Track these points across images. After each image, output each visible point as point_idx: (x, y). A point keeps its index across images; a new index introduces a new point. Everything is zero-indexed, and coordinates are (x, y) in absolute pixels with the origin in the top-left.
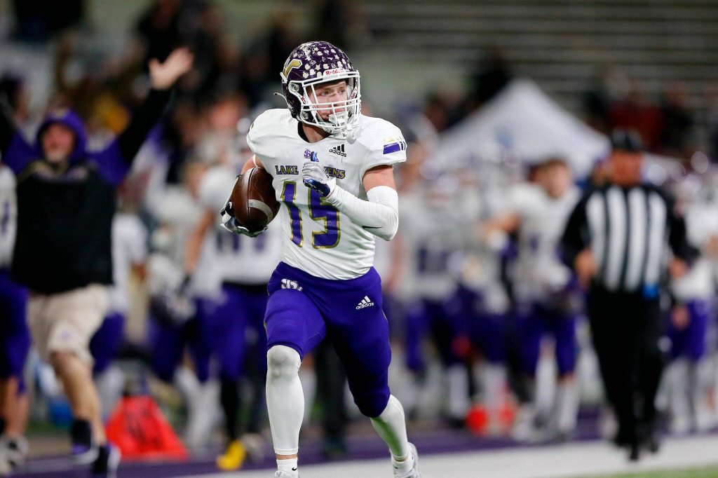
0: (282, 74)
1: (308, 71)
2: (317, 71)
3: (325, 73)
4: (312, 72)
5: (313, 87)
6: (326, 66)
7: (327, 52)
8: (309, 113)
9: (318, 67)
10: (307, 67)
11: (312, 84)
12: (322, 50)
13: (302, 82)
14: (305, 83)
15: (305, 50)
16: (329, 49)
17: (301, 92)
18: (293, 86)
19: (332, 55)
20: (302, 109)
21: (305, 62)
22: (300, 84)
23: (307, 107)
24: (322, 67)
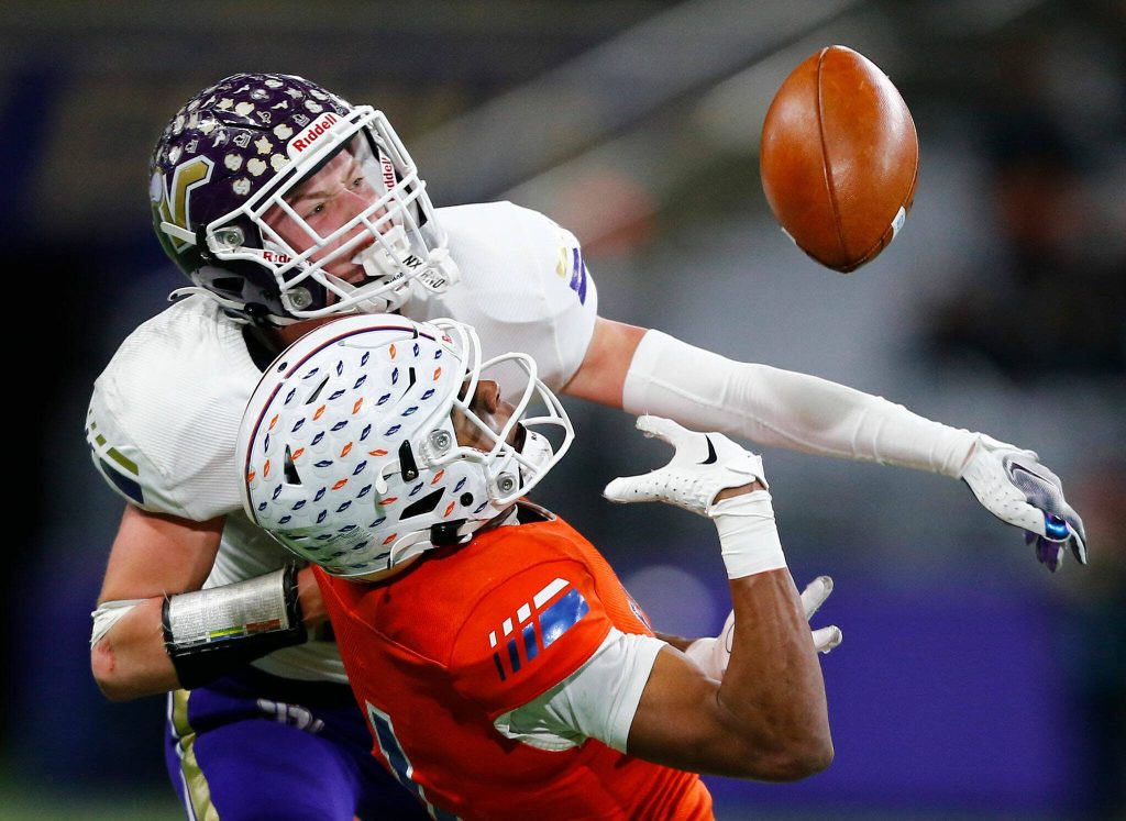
0: (167, 227)
1: (243, 172)
2: (266, 158)
3: (290, 148)
4: (257, 167)
5: (284, 205)
6: (282, 131)
7: (259, 94)
8: (309, 282)
9: (264, 146)
10: (232, 162)
11: (277, 196)
12: (245, 97)
13: (246, 208)
14: (254, 208)
15: (193, 123)
16: (261, 85)
17: (254, 238)
18: (220, 236)
19: (278, 95)
20: (283, 285)
21: (218, 154)
22: (243, 221)
23: (294, 272)
24: (273, 139)
